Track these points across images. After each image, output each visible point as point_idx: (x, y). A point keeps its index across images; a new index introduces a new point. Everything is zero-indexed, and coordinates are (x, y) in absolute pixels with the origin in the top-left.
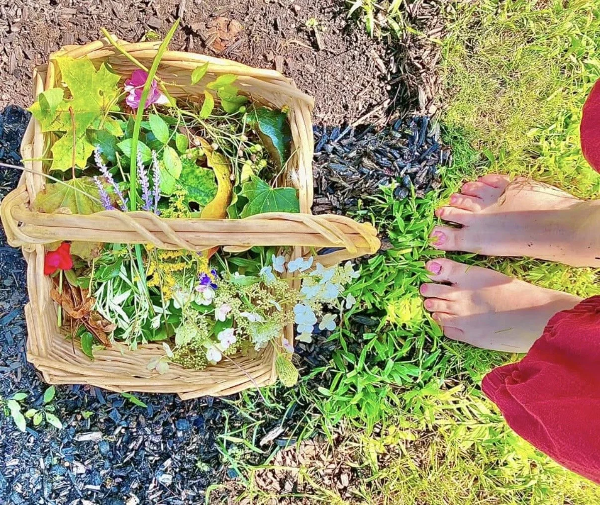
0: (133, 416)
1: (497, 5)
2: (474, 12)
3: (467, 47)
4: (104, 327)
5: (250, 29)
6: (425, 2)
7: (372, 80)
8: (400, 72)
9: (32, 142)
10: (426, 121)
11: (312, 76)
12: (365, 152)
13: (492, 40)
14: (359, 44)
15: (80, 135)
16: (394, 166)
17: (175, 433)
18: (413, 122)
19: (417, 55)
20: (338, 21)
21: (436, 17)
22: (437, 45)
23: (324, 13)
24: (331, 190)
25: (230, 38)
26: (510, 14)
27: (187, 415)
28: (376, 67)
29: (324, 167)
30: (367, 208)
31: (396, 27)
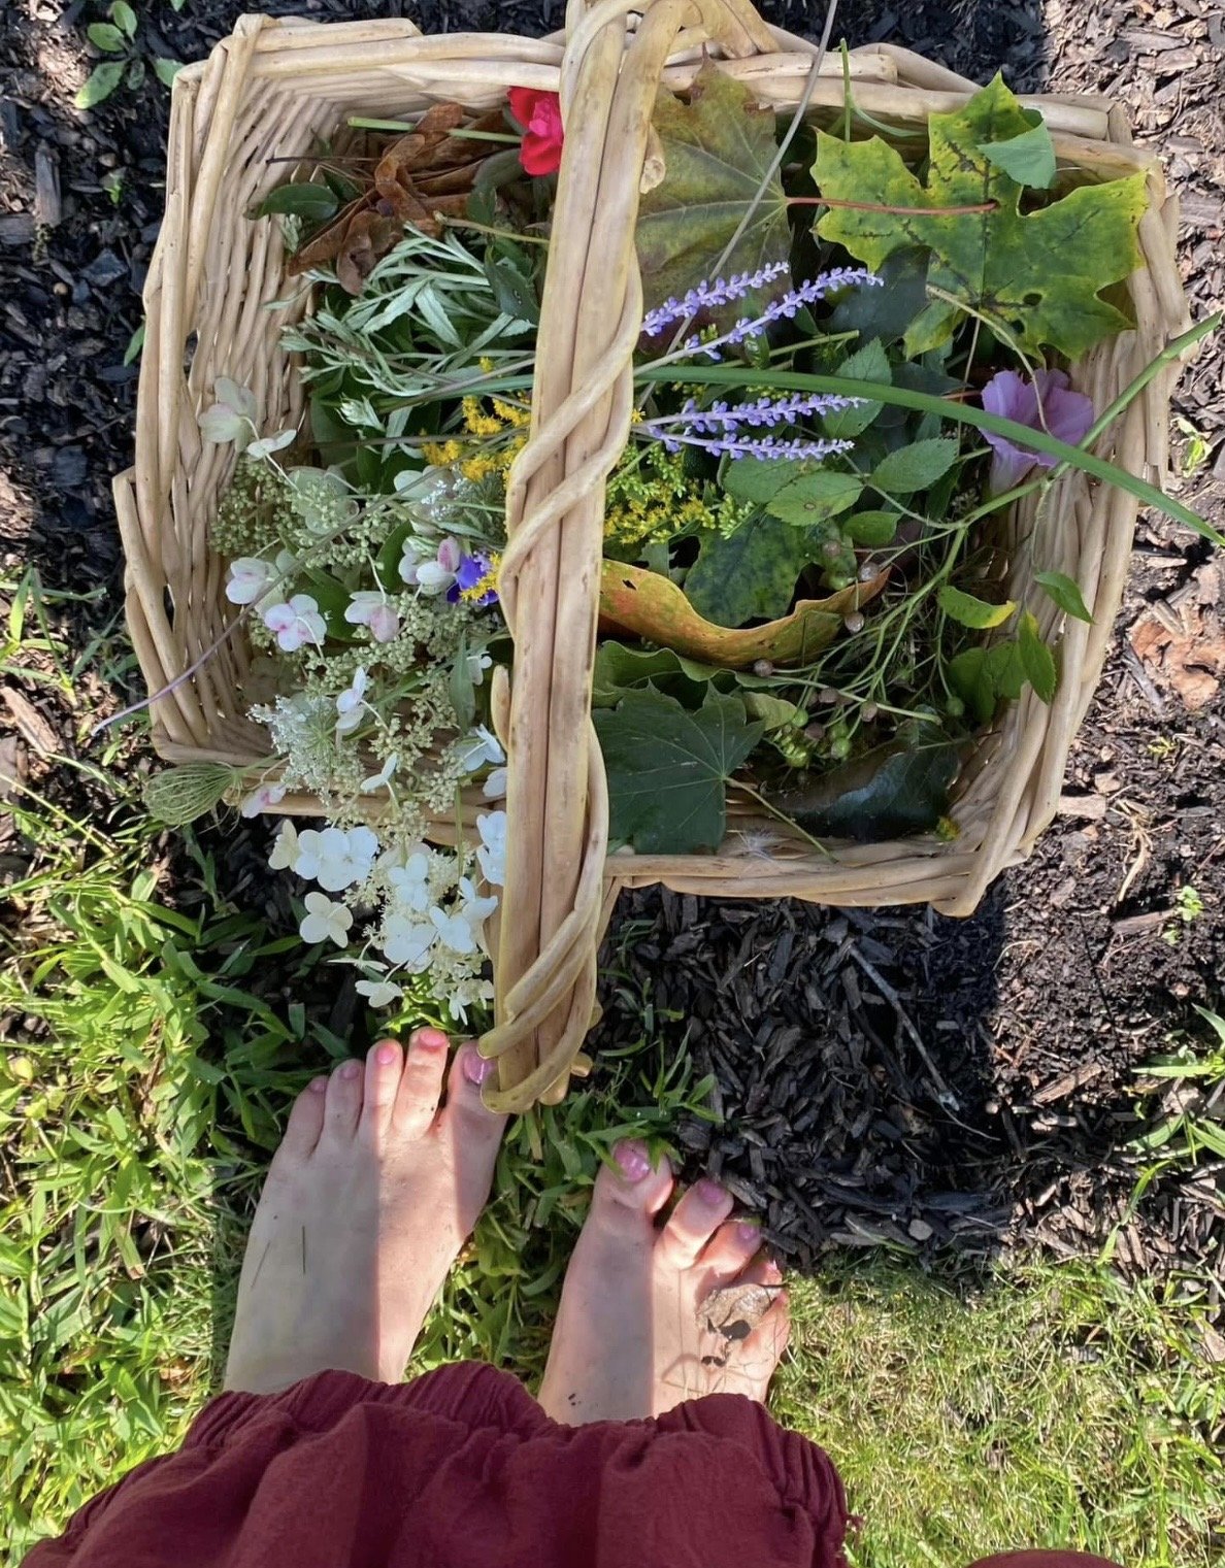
0: (102, 321)
1: (1191, 1414)
2: (1179, 1353)
3: (1086, 1331)
4: (353, 257)
5: (1189, 729)
6: (1217, 1221)
7: (1016, 1064)
8: (1032, 1143)
9: (904, 79)
10: (890, 1209)
11: (1040, 895)
12: (818, 1034)
13: (1098, 1396)
14: (1118, 1030)
15: (913, 228)
16: (770, 1114)
17: (47, 443)
18: (890, 1174)
19: (1074, 1194)
20: (1186, 975)
21: (1173, 1249)
22: (1095, 1251)
23: (1213, 938)
24: (716, 932)
25: (1168, 672)
26: (1164, 1449)
27: (98, 481)
28: (1053, 1076)
29: (782, 917)
30: (661, 1032)
31: (1157, 1138)
